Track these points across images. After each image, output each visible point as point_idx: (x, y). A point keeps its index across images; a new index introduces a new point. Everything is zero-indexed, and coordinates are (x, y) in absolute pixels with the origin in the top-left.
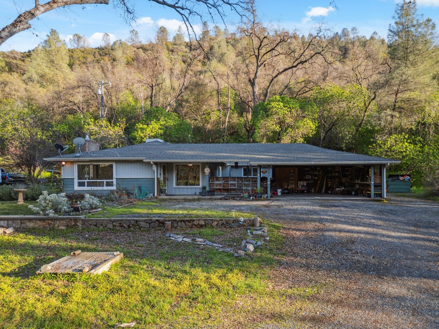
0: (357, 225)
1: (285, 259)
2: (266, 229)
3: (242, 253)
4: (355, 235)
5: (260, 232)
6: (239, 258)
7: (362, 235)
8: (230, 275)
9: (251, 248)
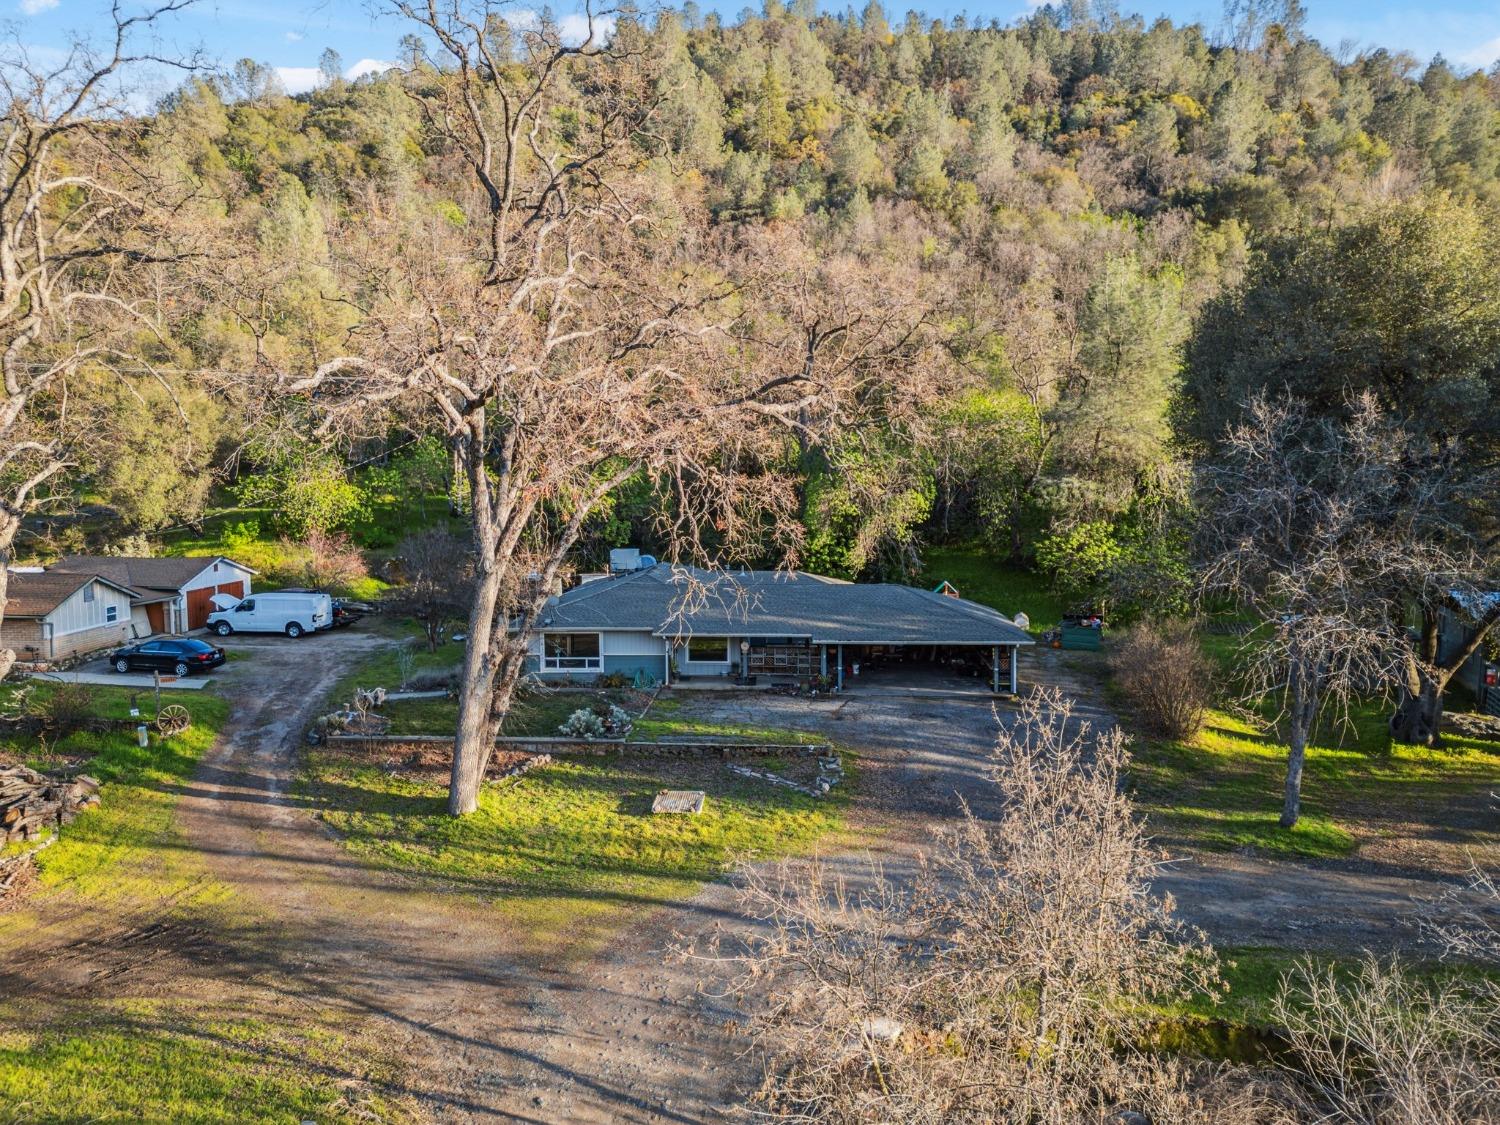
0: (948, 754)
1: (860, 799)
2: (840, 761)
3: (818, 792)
4: (940, 768)
5: (834, 766)
6: (817, 799)
7: (947, 769)
8: (812, 816)
9: (826, 787)
